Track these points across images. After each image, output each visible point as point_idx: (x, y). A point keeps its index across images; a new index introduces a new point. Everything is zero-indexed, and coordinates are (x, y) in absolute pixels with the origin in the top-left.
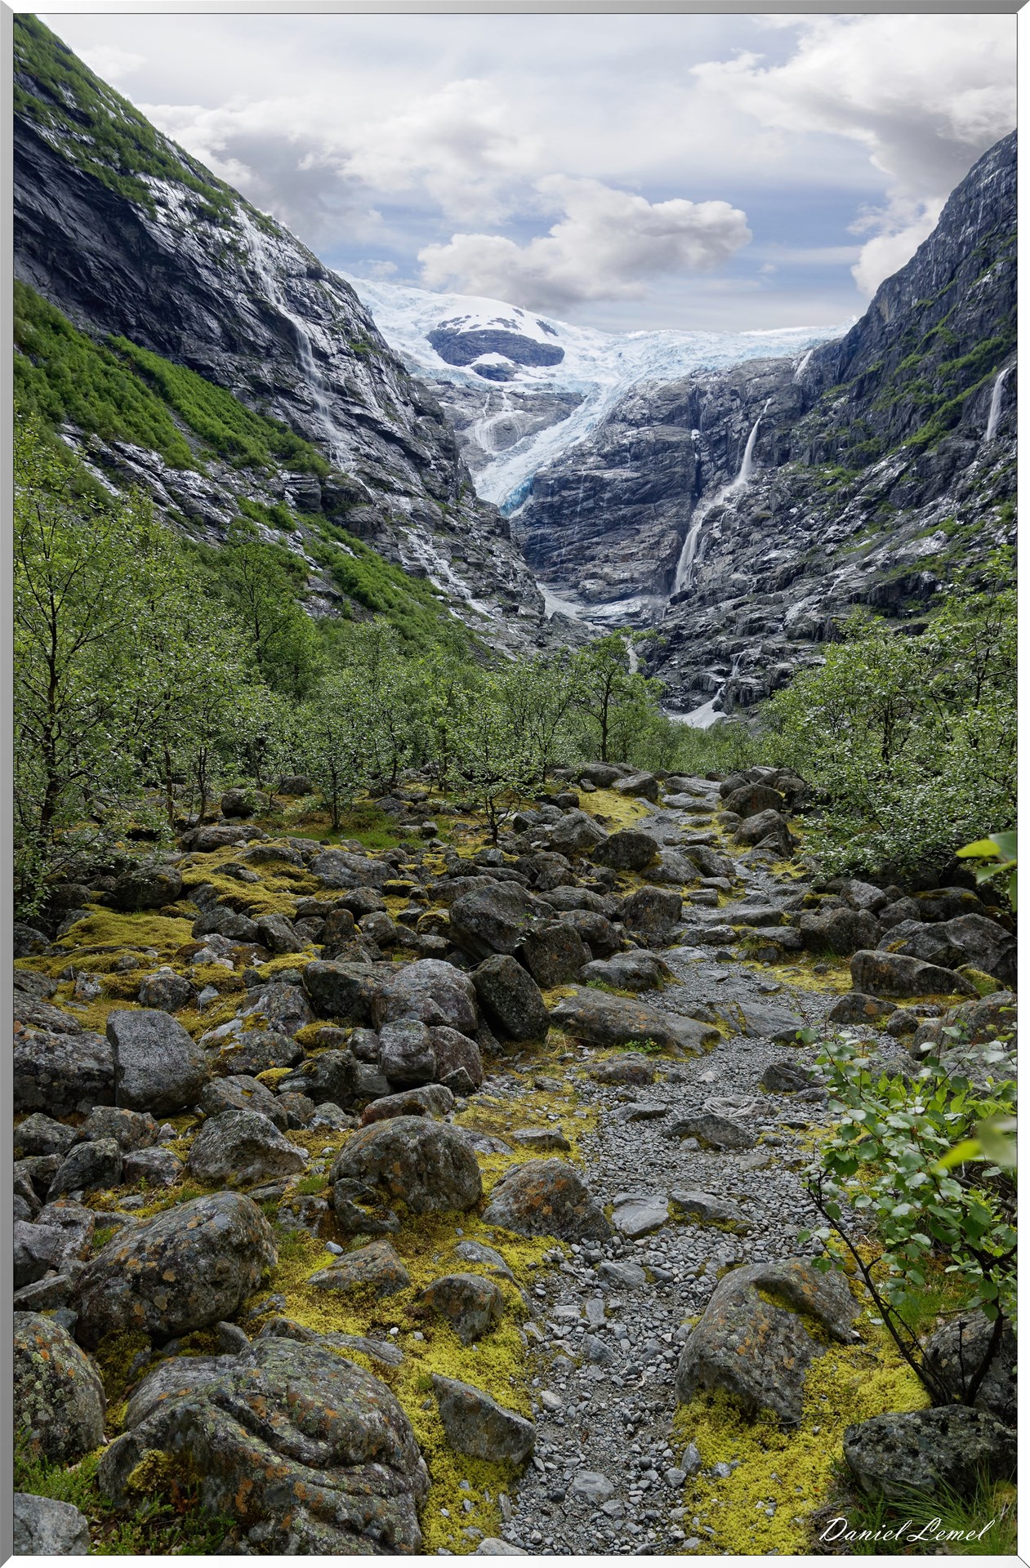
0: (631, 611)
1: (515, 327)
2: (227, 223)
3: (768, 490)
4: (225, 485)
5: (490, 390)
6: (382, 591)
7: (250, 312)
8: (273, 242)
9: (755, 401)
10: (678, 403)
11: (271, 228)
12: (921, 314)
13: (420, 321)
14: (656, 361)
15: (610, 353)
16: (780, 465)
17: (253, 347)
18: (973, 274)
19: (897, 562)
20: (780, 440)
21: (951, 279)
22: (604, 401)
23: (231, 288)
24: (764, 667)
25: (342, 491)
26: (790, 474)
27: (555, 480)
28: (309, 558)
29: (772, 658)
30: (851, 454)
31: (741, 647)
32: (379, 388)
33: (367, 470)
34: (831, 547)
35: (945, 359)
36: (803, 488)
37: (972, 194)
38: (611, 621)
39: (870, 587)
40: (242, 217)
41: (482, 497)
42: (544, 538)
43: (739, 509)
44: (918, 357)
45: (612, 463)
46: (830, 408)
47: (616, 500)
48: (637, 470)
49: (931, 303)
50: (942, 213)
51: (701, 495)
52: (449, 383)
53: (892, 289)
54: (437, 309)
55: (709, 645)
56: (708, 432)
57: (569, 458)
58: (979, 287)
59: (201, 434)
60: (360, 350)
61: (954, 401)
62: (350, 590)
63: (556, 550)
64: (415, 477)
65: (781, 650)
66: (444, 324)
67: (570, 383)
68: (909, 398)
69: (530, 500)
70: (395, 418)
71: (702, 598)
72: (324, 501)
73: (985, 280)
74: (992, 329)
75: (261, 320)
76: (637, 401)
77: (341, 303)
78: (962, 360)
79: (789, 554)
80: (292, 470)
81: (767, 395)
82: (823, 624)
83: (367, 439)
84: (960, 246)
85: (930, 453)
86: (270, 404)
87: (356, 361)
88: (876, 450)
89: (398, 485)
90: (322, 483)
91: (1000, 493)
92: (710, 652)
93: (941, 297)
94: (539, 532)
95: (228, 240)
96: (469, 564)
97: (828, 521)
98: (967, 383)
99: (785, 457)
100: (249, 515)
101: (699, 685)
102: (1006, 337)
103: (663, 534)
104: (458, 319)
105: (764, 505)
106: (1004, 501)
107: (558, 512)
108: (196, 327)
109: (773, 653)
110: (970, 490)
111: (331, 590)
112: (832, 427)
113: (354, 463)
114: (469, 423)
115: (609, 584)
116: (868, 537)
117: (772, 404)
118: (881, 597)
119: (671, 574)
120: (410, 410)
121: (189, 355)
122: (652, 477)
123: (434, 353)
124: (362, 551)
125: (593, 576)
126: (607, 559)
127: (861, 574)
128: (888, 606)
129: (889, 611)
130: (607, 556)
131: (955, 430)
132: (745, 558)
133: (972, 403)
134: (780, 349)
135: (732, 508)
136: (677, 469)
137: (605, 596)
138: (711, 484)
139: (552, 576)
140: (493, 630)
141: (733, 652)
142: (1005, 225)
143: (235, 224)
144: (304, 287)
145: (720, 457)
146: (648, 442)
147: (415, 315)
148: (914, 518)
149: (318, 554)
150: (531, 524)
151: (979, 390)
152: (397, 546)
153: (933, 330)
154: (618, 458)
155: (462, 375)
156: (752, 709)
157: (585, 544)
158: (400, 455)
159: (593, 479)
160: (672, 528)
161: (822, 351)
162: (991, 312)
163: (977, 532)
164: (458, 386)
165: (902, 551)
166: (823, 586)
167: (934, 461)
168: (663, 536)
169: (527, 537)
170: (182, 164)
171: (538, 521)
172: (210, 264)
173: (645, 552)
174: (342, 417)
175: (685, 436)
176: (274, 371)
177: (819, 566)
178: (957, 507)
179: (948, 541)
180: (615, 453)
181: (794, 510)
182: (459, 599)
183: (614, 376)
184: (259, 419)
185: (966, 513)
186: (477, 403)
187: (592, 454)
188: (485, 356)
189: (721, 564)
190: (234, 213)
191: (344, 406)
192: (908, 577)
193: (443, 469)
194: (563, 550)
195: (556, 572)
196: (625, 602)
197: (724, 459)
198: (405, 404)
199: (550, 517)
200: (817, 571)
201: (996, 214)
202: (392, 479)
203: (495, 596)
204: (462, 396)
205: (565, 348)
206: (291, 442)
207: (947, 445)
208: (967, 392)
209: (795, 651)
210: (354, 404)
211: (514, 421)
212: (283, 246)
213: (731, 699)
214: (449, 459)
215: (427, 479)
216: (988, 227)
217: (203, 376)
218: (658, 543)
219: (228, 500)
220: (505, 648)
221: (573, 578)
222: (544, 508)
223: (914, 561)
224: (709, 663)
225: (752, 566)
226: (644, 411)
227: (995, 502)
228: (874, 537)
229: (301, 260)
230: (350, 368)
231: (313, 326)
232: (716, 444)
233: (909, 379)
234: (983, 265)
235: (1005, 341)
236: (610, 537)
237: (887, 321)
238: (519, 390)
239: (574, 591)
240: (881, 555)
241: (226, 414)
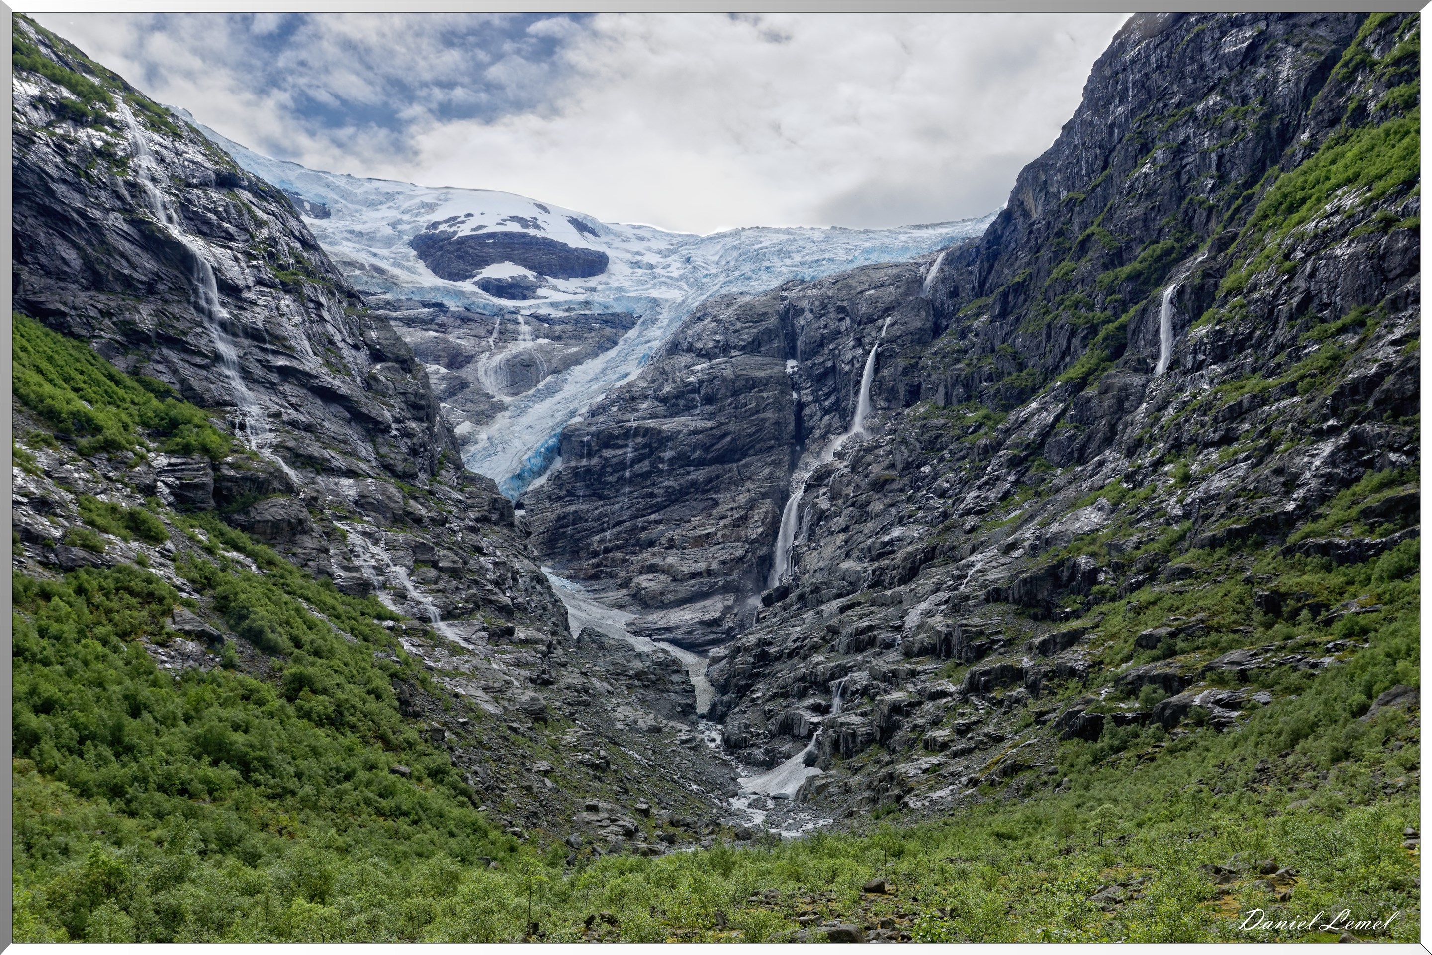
0: (707, 617)
1: (538, 227)
2: (99, 122)
3: (892, 440)
4: (64, 482)
5: (500, 312)
6: (288, 623)
7: (126, 236)
8: (167, 143)
9: (871, 320)
10: (764, 325)
11: (166, 124)
12: (1072, 210)
13: (400, 222)
14: (737, 268)
15: (674, 257)
16: (908, 405)
17: (128, 282)
18: (1130, 162)
19: (1048, 542)
20: (905, 372)
21: (1104, 168)
22: (666, 322)
23: (99, 206)
24: (872, 700)
25: (244, 479)
26: (917, 419)
27: (593, 435)
28: (178, 581)
29: (882, 686)
30: (998, 391)
31: (845, 670)
32: (316, 328)
33: (292, 444)
34: (971, 521)
35: (1106, 267)
36: (937, 438)
37: (1119, 67)
38: (679, 635)
39: (1012, 578)
40: (123, 112)
41: (475, 468)
42: (578, 518)
43: (853, 468)
44: (1072, 264)
45: (675, 409)
46: (969, 329)
47: (683, 461)
48: (711, 416)
49: (1083, 196)
50: (1085, 88)
51: (804, 449)
52: (440, 306)
53: (1036, 178)
54: (424, 205)
55: (802, 669)
56: (809, 363)
57: (612, 403)
58: (1137, 179)
59: (35, 408)
60: (289, 279)
61: (1116, 324)
62: (238, 624)
63: (597, 533)
64: (365, 449)
65: (895, 673)
66: (435, 225)
67: (616, 300)
68: (1065, 317)
69: (558, 464)
70: (339, 368)
71: (801, 597)
72: (217, 493)
73: (1145, 169)
74: (1160, 230)
75: (142, 247)
76: (708, 324)
77: (265, 217)
78: (1127, 269)
79: (917, 531)
80: (170, 453)
81: (887, 311)
82: (948, 635)
83: (293, 400)
84: (1111, 127)
85: (1090, 392)
86: (149, 359)
87: (281, 295)
88: (1030, 384)
89: (339, 461)
90: (215, 468)
91: (1173, 447)
92: (803, 679)
93: (1094, 189)
94: (572, 509)
95: (99, 144)
96: (441, 569)
97: (965, 484)
98: (1135, 298)
99: (914, 395)
100: (92, 523)
101: (787, 728)
102: (1177, 240)
103: (751, 505)
104: (455, 219)
105: (886, 462)
106: (1179, 456)
107: (599, 480)
108: (43, 259)
109: (885, 678)
110: (1139, 443)
111: (207, 627)
112: (973, 354)
113: (272, 435)
114: (470, 359)
115: (675, 580)
116: (1018, 506)
117: (892, 325)
118: (1027, 593)
119: (767, 562)
120: (362, 357)
121: (31, 298)
122: (733, 426)
123: (421, 265)
124: (270, 562)
125: (652, 569)
126: (671, 544)
127: (1003, 561)
128: (1037, 604)
129: (1039, 611)
130: (671, 540)
131: (1120, 361)
132: (862, 537)
133: (1138, 327)
134: (905, 249)
135: (842, 466)
136: (767, 415)
137: (669, 597)
138: (817, 433)
139: (591, 571)
140: (465, 668)
141: (833, 677)
142: (1161, 105)
143: (111, 123)
144: (208, 198)
145: (828, 396)
146: (724, 379)
147: (394, 215)
148: (1076, 479)
149: (195, 574)
150: (560, 498)
151: (1144, 311)
152: (326, 551)
153: (1089, 231)
154: (682, 402)
155: (460, 294)
156: (857, 760)
157: (640, 522)
158: (343, 419)
159: (647, 432)
160: (764, 496)
161: (958, 253)
162: (1158, 210)
163: (1147, 499)
164: (453, 308)
165: (1054, 528)
166: (953, 578)
167: (1095, 403)
168: (751, 508)
169: (553, 516)
170: (42, 49)
171: (570, 493)
172: (69, 176)
173: (727, 532)
174: (257, 371)
175: (777, 369)
176: (158, 313)
177: (953, 548)
178: (1125, 464)
179: (1113, 512)
180: (679, 395)
181: (926, 469)
182: (417, 623)
183: (680, 289)
184: (130, 382)
185: (1134, 473)
186: (482, 331)
187: (646, 398)
188: (494, 266)
189: (831, 546)
190: (112, 107)
191: (260, 355)
192: (1061, 563)
193: (410, 435)
194: (608, 533)
195: (597, 565)
196: (700, 605)
197: (832, 399)
198: (356, 347)
199: (587, 486)
200: (952, 555)
201: (1149, 91)
202: (328, 453)
203: (479, 615)
204: (459, 322)
205: (610, 253)
206: (173, 413)
207: (1110, 381)
208: (1133, 310)
209: (913, 674)
210: (275, 353)
211: (535, 354)
212: (180, 146)
213: (827, 748)
214: (419, 420)
215: (384, 450)
216: (1142, 106)
217: (51, 326)
218: (745, 518)
219: (62, 505)
220: (480, 693)
221: (622, 574)
222: (577, 474)
223: (1068, 541)
224: (802, 694)
225: (869, 549)
226: (718, 337)
227: (1167, 458)
228: (1026, 505)
229: (208, 165)
230: (273, 304)
231: (218, 251)
232: (821, 379)
233: (1064, 293)
234: (1141, 151)
235: (1177, 245)
236: (675, 511)
237: (1035, 217)
238: (543, 312)
239: (624, 592)
240: (1028, 533)
241: (79, 377)
